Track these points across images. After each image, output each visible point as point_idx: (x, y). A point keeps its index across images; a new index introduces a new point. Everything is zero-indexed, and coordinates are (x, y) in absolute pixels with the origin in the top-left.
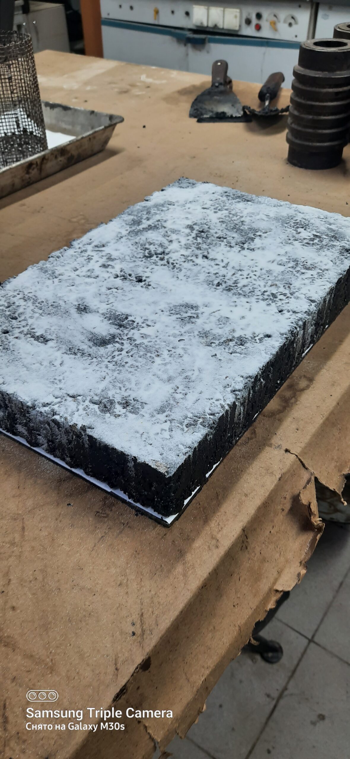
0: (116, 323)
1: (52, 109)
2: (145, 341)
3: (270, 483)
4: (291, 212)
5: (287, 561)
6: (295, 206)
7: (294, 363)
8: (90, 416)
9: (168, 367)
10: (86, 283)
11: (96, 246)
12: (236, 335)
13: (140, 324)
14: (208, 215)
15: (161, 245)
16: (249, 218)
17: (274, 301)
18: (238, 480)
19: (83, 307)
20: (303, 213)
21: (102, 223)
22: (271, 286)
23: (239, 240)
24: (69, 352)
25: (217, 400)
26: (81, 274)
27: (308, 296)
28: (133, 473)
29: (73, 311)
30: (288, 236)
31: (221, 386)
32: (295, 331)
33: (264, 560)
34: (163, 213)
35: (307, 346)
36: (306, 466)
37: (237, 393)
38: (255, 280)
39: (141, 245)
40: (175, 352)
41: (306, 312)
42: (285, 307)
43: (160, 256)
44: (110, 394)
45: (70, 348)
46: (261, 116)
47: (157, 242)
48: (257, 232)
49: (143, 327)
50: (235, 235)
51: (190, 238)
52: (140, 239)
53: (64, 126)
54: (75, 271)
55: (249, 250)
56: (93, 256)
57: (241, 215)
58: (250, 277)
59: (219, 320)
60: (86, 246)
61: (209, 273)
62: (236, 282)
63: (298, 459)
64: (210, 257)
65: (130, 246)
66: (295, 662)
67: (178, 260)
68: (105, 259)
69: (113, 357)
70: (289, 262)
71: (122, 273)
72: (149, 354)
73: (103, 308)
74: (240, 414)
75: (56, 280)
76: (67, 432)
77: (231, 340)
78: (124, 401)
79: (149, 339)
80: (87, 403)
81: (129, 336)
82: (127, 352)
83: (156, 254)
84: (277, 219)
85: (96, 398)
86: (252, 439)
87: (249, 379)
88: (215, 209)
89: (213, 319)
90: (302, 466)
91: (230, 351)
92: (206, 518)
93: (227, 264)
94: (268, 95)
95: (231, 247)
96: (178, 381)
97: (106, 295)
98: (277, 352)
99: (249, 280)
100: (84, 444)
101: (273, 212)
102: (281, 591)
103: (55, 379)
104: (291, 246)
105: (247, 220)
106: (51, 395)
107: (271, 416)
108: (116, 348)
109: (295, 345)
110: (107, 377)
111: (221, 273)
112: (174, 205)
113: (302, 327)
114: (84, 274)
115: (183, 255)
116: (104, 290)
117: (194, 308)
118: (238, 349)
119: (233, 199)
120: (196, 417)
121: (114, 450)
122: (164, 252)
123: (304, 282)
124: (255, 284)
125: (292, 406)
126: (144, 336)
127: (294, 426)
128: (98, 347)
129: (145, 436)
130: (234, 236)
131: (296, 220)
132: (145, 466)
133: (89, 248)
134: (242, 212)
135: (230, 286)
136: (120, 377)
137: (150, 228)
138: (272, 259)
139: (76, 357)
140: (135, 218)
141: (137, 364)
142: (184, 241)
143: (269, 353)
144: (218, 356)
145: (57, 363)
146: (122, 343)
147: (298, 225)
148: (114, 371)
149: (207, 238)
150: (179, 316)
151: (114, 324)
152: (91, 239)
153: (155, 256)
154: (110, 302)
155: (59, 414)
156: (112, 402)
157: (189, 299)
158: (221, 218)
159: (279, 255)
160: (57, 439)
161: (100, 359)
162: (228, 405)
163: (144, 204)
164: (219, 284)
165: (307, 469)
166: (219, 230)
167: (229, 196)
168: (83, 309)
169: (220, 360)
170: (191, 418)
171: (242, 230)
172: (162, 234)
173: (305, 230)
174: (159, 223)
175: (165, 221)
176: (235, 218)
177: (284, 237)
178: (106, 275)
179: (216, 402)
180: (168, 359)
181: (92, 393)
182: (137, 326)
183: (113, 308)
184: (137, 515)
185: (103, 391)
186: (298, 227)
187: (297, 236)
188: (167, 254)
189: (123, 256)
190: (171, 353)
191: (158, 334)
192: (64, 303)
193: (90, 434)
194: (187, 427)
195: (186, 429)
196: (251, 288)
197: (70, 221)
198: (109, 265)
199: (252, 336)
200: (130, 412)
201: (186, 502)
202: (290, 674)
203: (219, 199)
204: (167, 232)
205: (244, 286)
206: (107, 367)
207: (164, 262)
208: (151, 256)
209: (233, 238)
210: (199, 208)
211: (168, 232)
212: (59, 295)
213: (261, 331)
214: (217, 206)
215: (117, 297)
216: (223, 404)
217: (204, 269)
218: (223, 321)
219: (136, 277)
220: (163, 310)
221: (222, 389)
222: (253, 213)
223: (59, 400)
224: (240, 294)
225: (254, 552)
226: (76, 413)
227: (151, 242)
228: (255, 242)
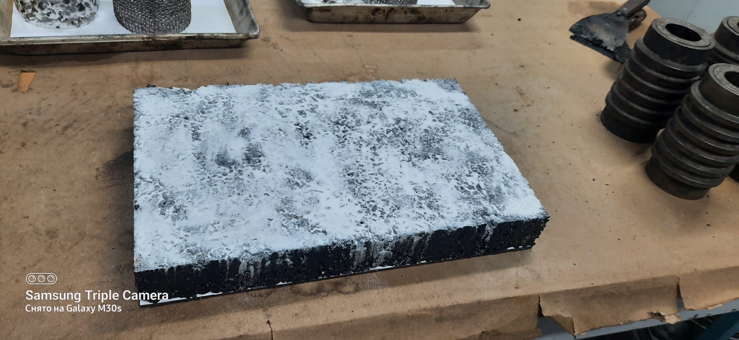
2: (246, 179)
3: (231, 333)
4: (491, 156)
6: (503, 153)
7: (353, 269)
8: (150, 202)
9: (234, 206)
10: (274, 117)
11: (318, 95)
12: (306, 217)
13: (261, 166)
14: (425, 119)
15: (358, 121)
16: (450, 140)
18: (215, 314)
19: (246, 132)
20: (499, 163)
22: (383, 200)
24: (196, 155)
27: (397, 225)
29: (238, 130)
30: (456, 173)
31: (243, 242)
32: (351, 243)
34: (396, 98)
37: (246, 254)
38: (380, 188)
39: (346, 113)
41: (379, 236)
42: (369, 222)
43: (346, 128)
44: (178, 198)
45: (201, 153)
47: (359, 117)
48: (439, 154)
49: (259, 169)
51: (386, 128)
52: (353, 108)
54: (279, 104)
55: (411, 165)
56: (305, 101)
57: (449, 134)
58: (380, 184)
59: (310, 198)
60: (312, 91)
61: (357, 162)
62: (365, 181)
63: (271, 334)
64: (377, 151)
65: (339, 109)
67: (353, 139)
68: (309, 107)
69: (215, 176)
70: (425, 192)
71: (304, 124)
72: (235, 190)
73: (257, 140)
74: (247, 271)
75: (260, 103)
77: (296, 217)
78: (178, 208)
79: (250, 180)
80: (160, 193)
81: (242, 169)
82: (226, 179)
83: (346, 125)
84: (470, 154)
85: (168, 194)
86: (262, 296)
87: (266, 251)
88: (438, 117)
89: (308, 195)
91: (285, 224)
93: (380, 164)
95: (403, 153)
96: (225, 219)
97: (272, 132)
98: (313, 248)
99: (376, 185)
101: (477, 147)
103: (166, 166)
104: (446, 182)
105: (447, 141)
106: (151, 174)
107: (295, 293)
108: (224, 172)
109: (351, 254)
110: (192, 186)
111: (365, 168)
112: (414, 97)
113: (365, 244)
114: (281, 109)
115: (361, 138)
116: (275, 128)
117: (308, 179)
118: (292, 226)
120: (201, 249)
122: (353, 127)
123: (411, 214)
124: (374, 191)
126: (250, 175)
127: (297, 311)
128: (215, 163)
129: (158, 237)
130: (418, 146)
131: (484, 165)
133: (312, 94)
134: (452, 133)
135: (357, 181)
136: (199, 191)
137: (371, 104)
138: (416, 182)
140: (373, 90)
141: (220, 190)
142: (378, 128)
145: (181, 157)
146: (232, 171)
148: (202, 184)
149: (397, 136)
150: (291, 177)
151: (246, 155)
152: (322, 88)
153: (343, 126)
154: (266, 139)
155: (138, 189)
156: (172, 203)
157: (315, 171)
158: (431, 128)
159: (426, 182)
161: (205, 172)
162: (230, 257)
163: (395, 83)
164: (351, 174)
166: (415, 135)
167: (465, 114)
169: (270, 225)
170: (196, 248)
171: (431, 146)
172: (372, 113)
173: (479, 176)
174: (383, 104)
175: (389, 106)
176: (440, 134)
177: (453, 171)
178: (292, 120)
179: (225, 250)
180: (241, 201)
181: (170, 189)
182: (258, 166)
183: (262, 144)
185: (178, 192)
186: (476, 171)
187: (464, 177)
188: (353, 130)
190: (249, 198)
191: (261, 180)
192: (240, 121)
193: (135, 213)
194: (186, 252)
196: (368, 192)
198: (305, 114)
199: (314, 224)
200: (172, 217)
203: (454, 112)
204: (377, 114)
205: (366, 187)
206: (202, 180)
207: (342, 135)
208: (341, 124)
209: (415, 147)
210: (427, 110)
212: (247, 114)
213: (325, 226)
214: (443, 116)
215: (275, 139)
216: (228, 254)
217: (358, 157)
218: (312, 201)
219: (308, 133)
220: (289, 167)
221: (241, 245)
222: (460, 139)
224: (353, 191)
228: (425, 161)
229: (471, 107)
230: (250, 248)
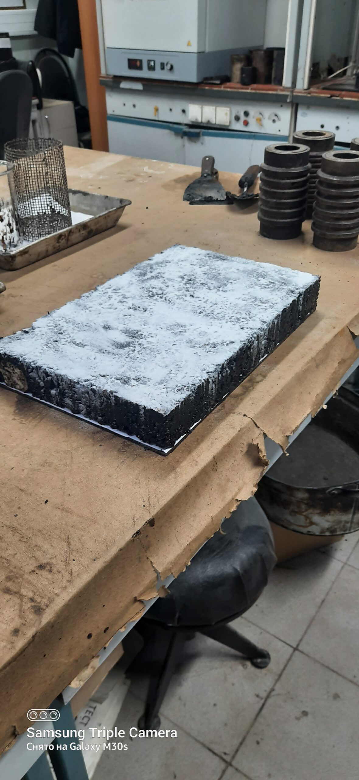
0: (130, 335)
1: (74, 195)
2: (150, 345)
3: (233, 433)
4: (255, 267)
5: (245, 483)
6: (258, 263)
7: (253, 365)
8: (115, 386)
9: (165, 359)
10: (109, 312)
11: (114, 290)
12: (211, 342)
13: (147, 336)
14: (195, 270)
15: (161, 289)
16: (224, 271)
17: (237, 322)
18: (211, 432)
19: (107, 327)
20: (263, 268)
21: (118, 275)
22: (236, 313)
23: (216, 285)
24: (99, 352)
25: (197, 377)
26: (105, 307)
27: (261, 319)
28: (143, 419)
29: (101, 329)
30: (251, 283)
31: (200, 370)
32: (251, 340)
33: (228, 480)
34: (162, 268)
35: (262, 354)
36: (258, 425)
37: (210, 374)
38: (226, 310)
39: (147, 289)
40: (170, 352)
41: (259, 329)
42: (245, 326)
43: (160, 296)
44: (128, 374)
45: (100, 350)
46: (240, 199)
47: (157, 287)
48: (229, 280)
49: (148, 338)
50: (213, 282)
51: (182, 284)
52: (146, 285)
53: (83, 207)
54: (100, 305)
55: (223, 292)
56: (112, 296)
57: (219, 269)
58: (223, 308)
59: (200, 333)
60: (107, 289)
61: (194, 306)
62: (212, 311)
63: (252, 421)
64: (195, 295)
65: (139, 289)
66: (282, 667)
67: (172, 298)
68: (121, 297)
69: (129, 355)
70: (250, 299)
71: (134, 306)
72: (153, 353)
73: (121, 327)
74: (212, 389)
75: (87, 311)
76: (100, 397)
77: (207, 345)
78: (137, 378)
79: (152, 344)
80: (113, 379)
81: (139, 343)
82: (138, 352)
83: (157, 294)
84: (244, 272)
85: (119, 377)
86: (222, 410)
87: (218, 366)
88: (200, 265)
89: (196, 333)
90: (255, 426)
91: (207, 351)
92: (190, 451)
93: (207, 300)
94: (246, 183)
95: (210, 289)
96: (172, 367)
97: (123, 319)
98: (238, 352)
99: (222, 309)
100: (111, 403)
101: (241, 267)
102: (240, 500)
103: (91, 367)
104: (253, 289)
105: (223, 272)
106: (89, 375)
107: (236, 397)
108: (131, 350)
109: (252, 350)
110: (125, 365)
111: (202, 306)
112: (170, 263)
113: (256, 338)
114: (107, 307)
115: (177, 295)
116: (121, 316)
117: (183, 327)
118: (212, 350)
119: (213, 258)
120: (183, 386)
121: (131, 403)
122: (163, 293)
123: (259, 311)
124: (225, 312)
125: (250, 391)
126: (149, 343)
127: (251, 402)
128: (118, 349)
129: (150, 395)
130: (212, 282)
131: (258, 272)
132: (151, 410)
133: (110, 291)
134: (219, 267)
135: (208, 313)
136: (133, 365)
137: (153, 277)
138: (238, 297)
139: (104, 354)
140: (142, 271)
141: (145, 358)
142: (177, 286)
143: (232, 352)
144: (199, 353)
145: (92, 358)
146: (135, 347)
147: (259, 276)
148: (130, 362)
149: (194, 284)
150: (172, 331)
151: (129, 336)
152: (110, 285)
153: (156, 296)
154: (125, 323)
155: (95, 385)
156: (129, 379)
157: (180, 321)
158: (204, 271)
159: (244, 294)
160: (93, 403)
161: (120, 356)
162: (204, 379)
163: (148, 262)
164: (201, 313)
165: (258, 427)
166: (202, 279)
167: (211, 257)
168: (107, 328)
169: (199, 355)
170: (179, 387)
171: (219, 279)
172: (162, 281)
173: (264, 278)
174: (159, 275)
175: (164, 273)
176: (214, 271)
177: (248, 283)
178: (123, 308)
179: (196, 378)
180: (165, 355)
181: (116, 374)
182: (144, 337)
183: (128, 327)
185: (123, 373)
186: (259, 277)
187: (258, 283)
188: (165, 294)
189: (134, 296)
190: (167, 352)
191: (159, 341)
192: (94, 324)
193: (116, 395)
194: (177, 391)
195: (176, 392)
196: (223, 315)
197: (92, 277)
198: (124, 301)
199: (221, 342)
200: (141, 384)
201: (177, 442)
203: (203, 258)
204: (165, 280)
205: (218, 314)
206: (125, 360)
207: (163, 299)
208: (153, 295)
209: (212, 284)
210: (188, 265)
211: (166, 280)
212: (91, 319)
213: (228, 339)
214: (201, 263)
215: (130, 321)
216: (201, 379)
217: (191, 303)
218: (203, 334)
219: (143, 309)
220: (162, 328)
221: (201, 371)
222: (227, 268)
223: (94, 378)
224: (215, 318)
225: (222, 474)
226: (106, 385)
227: (154, 287)
228: (227, 286)
229: (208, 252)
230: (207, 370)
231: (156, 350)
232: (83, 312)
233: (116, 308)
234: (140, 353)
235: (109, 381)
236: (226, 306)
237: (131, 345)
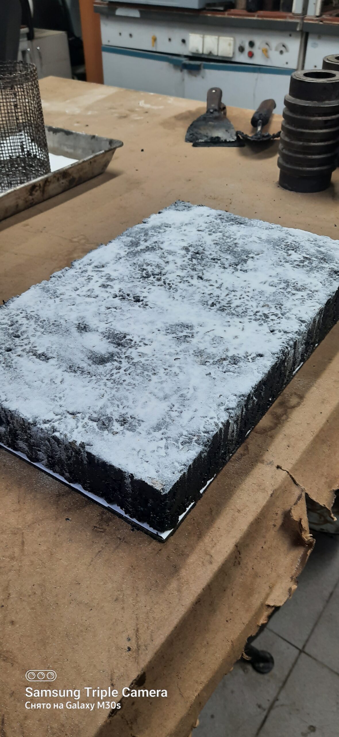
0: (114, 341)
1: (55, 134)
2: (142, 360)
3: (262, 499)
4: (282, 235)
5: (279, 576)
6: (286, 228)
7: (285, 381)
8: (88, 433)
9: (164, 385)
10: (87, 303)
11: (96, 267)
12: (230, 354)
13: (138, 343)
14: (203, 238)
15: (158, 266)
16: (241, 240)
17: (265, 322)
18: (231, 496)
19: (83, 326)
20: (294, 236)
21: (102, 244)
23: (232, 262)
24: (69, 370)
25: (211, 418)
26: (81, 294)
27: (298, 316)
28: (129, 490)
29: (74, 330)
30: (279, 258)
31: (215, 404)
32: (286, 350)
33: (256, 575)
34: (160, 235)
35: (298, 364)
36: (297, 482)
37: (230, 411)
38: (248, 300)
39: (139, 266)
40: (171, 371)
41: (297, 332)
42: (277, 327)
43: (157, 276)
44: (108, 411)
45: (70, 366)
46: (254, 141)
47: (154, 263)
48: (250, 254)
49: (140, 346)
50: (229, 257)
51: (186, 259)
52: (138, 260)
53: (66, 149)
54: (75, 290)
55: (242, 272)
56: (92, 276)
57: (235, 237)
58: (243, 298)
59: (213, 339)
60: (86, 266)
61: (203, 294)
62: (229, 303)
63: (289, 476)
64: (205, 277)
65: (129, 266)
66: (286, 673)
67: (174, 280)
68: (104, 279)
69: (112, 375)
70: (280, 283)
71: (121, 293)
72: (146, 373)
73: (103, 327)
74: (233, 431)
75: (57, 300)
76: (66, 449)
77: (224, 359)
78: (122, 419)
79: (146, 358)
80: (86, 420)
81: (126, 355)
82: (125, 371)
83: (153, 275)
84: (268, 241)
85: (95, 416)
86: (244, 455)
87: (242, 398)
88: (209, 231)
89: (207, 338)
90: (293, 482)
91: (224, 370)
92: (200, 534)
93: (221, 285)
94: (260, 121)
95: (224, 268)
96: (174, 399)
98: (269, 372)
99: (242, 300)
100: (82, 460)
101: (264, 234)
102: (273, 606)
103: (56, 396)
104: (283, 268)
105: (240, 242)
106: (52, 412)
107: (263, 433)
108: (114, 367)
109: (286, 364)
110: (106, 395)
111: (215, 294)
112: (170, 227)
113: (293, 346)
114: (84, 293)
115: (179, 276)
117: (190, 328)
118: (231, 368)
119: (227, 221)
120: (191, 434)
121: (112, 467)
122: (161, 273)
123: (294, 303)
125: (283, 423)
126: (141, 355)
127: (285, 443)
128: (97, 366)
129: (141, 453)
130: (227, 257)
131: (287, 243)
132: (142, 483)
133: (90, 268)
134: (235, 235)
135: (224, 306)
136: (118, 395)
137: (147, 249)
138: (264, 280)
139: (76, 374)
140: (134, 239)
141: (134, 382)
142: (180, 262)
143: (261, 372)
144: (212, 374)
145: (58, 381)
146: (121, 361)
147: (289, 248)
148: (112, 388)
149: (202, 259)
150: (174, 335)
151: (112, 343)
152: (91, 260)
153: (152, 277)
154: (109, 321)
155: (59, 431)
156: (110, 419)
157: (184, 319)
158: (216, 240)
159: (270, 276)
160: (57, 455)
161: (99, 377)
162: (222, 423)
163: (141, 226)
164: (213, 305)
165: (297, 485)
166: (213, 251)
167: (223, 219)
168: (83, 328)
169: (214, 378)
170: (186, 436)
171: (236, 252)
172: (159, 255)
173: (295, 252)
174: (156, 244)
175: (162, 243)
176: (229, 240)
177: (275, 258)
178: (106, 295)
179: (210, 421)
180: (164, 377)
181: (91, 411)
182: (135, 345)
183: (112, 327)
184: (133, 530)
185: (101, 408)
186: (288, 250)
187: (288, 258)
188: (164, 275)
189: (122, 276)
190: (167, 371)
191: (155, 353)
192: (65, 322)
193: (89, 451)
194: (182, 445)
195: (181, 447)
196: (244, 308)
197: (71, 241)
198: (108, 285)
199: (244, 355)
200: (128, 429)
201: (181, 517)
202: (281, 684)
203: (214, 221)
204: (163, 253)
205: (237, 306)
206: (105, 385)
207: (161, 282)
208: (148, 276)
209: (227, 259)
210: (194, 230)
211: (165, 253)
212: (61, 314)
213: (253, 351)
214: (212, 228)
215: (115, 317)
216: (217, 422)
217: (199, 290)
218: (218, 340)
219: (134, 297)
220: (160, 329)
221: (216, 407)
222: (246, 236)
223: (59, 417)
224: (233, 314)
225: (246, 567)
226: (76, 430)
227: (149, 263)
229: (219, 212)
230: (226, 405)
231: (151, 367)
232: (53, 300)
233: (97, 296)
234: (128, 372)
235: (80, 424)
236: (248, 294)
237: (116, 358)
